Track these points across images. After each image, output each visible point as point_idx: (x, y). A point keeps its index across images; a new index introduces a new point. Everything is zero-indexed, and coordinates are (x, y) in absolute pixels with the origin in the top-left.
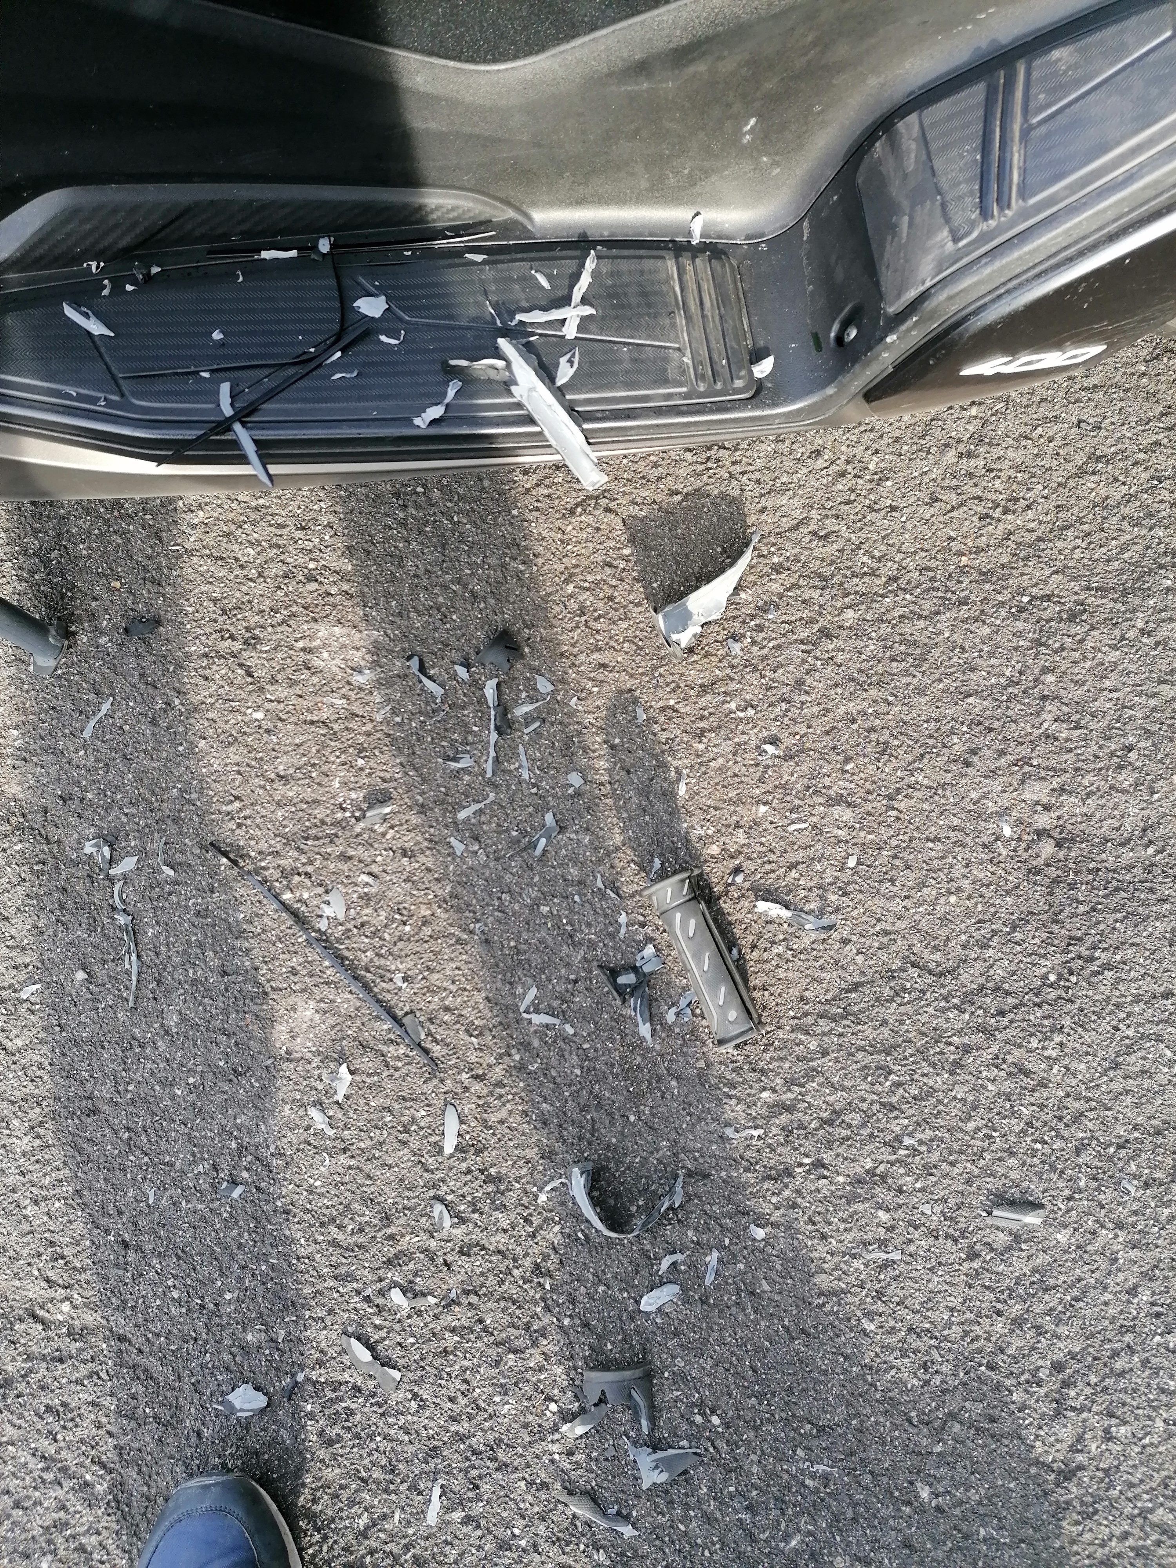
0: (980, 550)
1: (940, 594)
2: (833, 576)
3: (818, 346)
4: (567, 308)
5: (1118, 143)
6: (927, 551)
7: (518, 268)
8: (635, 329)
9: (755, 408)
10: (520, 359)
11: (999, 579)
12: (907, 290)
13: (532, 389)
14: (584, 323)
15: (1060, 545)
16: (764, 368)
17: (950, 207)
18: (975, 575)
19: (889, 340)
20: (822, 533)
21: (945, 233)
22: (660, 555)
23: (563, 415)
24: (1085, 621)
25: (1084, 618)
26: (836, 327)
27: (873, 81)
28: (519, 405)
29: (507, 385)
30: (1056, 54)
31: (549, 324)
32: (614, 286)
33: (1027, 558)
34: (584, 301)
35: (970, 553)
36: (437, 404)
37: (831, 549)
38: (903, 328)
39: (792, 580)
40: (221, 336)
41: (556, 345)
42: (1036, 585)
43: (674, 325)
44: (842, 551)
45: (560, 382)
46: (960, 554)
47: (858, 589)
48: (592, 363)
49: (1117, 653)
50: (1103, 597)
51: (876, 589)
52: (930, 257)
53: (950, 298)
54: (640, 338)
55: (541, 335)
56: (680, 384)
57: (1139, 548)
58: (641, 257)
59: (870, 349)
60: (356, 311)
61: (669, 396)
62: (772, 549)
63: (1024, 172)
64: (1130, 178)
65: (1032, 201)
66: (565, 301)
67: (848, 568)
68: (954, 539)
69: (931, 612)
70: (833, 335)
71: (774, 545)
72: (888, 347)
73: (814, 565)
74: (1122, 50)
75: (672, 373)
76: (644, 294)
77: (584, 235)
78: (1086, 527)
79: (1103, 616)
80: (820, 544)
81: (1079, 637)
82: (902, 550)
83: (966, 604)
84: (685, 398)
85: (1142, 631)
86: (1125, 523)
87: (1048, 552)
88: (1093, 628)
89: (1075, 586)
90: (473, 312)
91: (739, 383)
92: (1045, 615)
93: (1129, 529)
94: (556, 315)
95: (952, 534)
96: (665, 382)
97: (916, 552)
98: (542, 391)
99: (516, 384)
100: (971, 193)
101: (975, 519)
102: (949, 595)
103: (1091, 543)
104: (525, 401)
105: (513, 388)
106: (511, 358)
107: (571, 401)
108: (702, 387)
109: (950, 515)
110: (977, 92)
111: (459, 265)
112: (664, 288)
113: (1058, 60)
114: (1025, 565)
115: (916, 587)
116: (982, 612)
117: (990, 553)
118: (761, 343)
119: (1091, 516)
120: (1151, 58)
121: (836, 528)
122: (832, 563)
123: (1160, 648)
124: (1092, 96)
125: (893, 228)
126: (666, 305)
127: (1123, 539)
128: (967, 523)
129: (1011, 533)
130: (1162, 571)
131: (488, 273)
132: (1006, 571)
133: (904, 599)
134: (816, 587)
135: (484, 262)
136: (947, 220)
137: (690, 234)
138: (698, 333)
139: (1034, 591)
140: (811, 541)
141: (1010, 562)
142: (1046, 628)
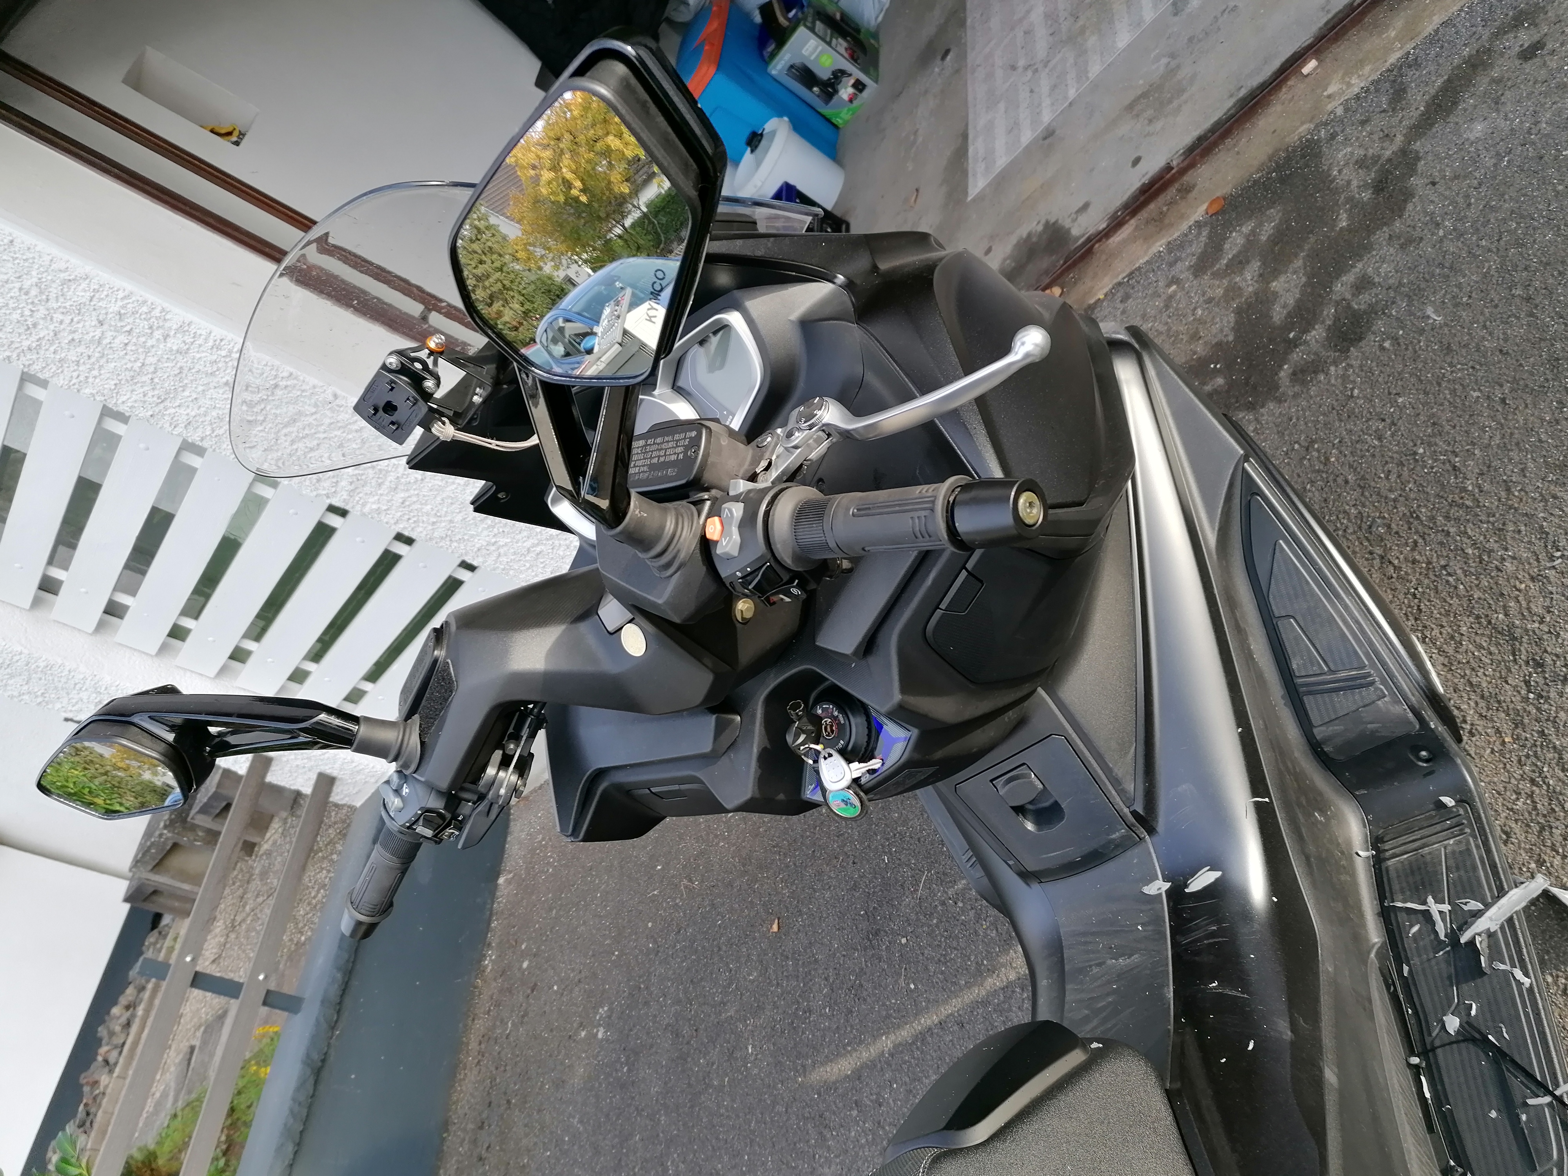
0: (1498, 731)
1: (1539, 749)
2: (1538, 823)
3: (1431, 773)
4: (1431, 911)
5: (1342, 630)
6: (1505, 764)
7: (1409, 944)
8: (1437, 873)
9: (1474, 801)
10: (1472, 927)
11: (1518, 715)
12: (1407, 718)
13: (1491, 919)
14: (1439, 901)
15: (1484, 685)
16: (1448, 801)
17: (1367, 702)
18: (1519, 731)
19: (1433, 727)
20: (1504, 837)
21: (1379, 702)
22: (1548, 953)
23: (1503, 901)
24: (1541, 657)
25: (1538, 658)
26: (1421, 764)
27: (1297, 754)
28: (1502, 927)
29: (1491, 935)
30: (1294, 666)
31: (1444, 920)
32: (1410, 890)
33: (1499, 702)
34: (1424, 903)
35: (1501, 737)
36: (1512, 974)
37: (1517, 828)
38: (1427, 718)
39: (1548, 851)
40: (1493, 1112)
41: (1456, 914)
42: (1519, 692)
43: (1430, 853)
44: (1516, 821)
45: (1482, 907)
46: (1503, 743)
47: (1546, 804)
48: (1464, 891)
49: (1561, 633)
50: (1520, 650)
51: (1544, 792)
52: (1392, 708)
53: (1413, 695)
54: (1442, 869)
55: (1451, 923)
56: (1468, 843)
57: (1478, 639)
58: (1389, 880)
59: (1437, 737)
60: (1458, 1032)
61: (1478, 847)
62: (1525, 869)
63: (1352, 669)
64: (1357, 622)
65: (1367, 663)
66: (1427, 915)
67: (1530, 813)
68: (1493, 749)
69: (1555, 752)
70: (1425, 765)
71: (1520, 869)
72: (1436, 727)
73: (1533, 838)
74: (1297, 638)
75: (1463, 847)
76: (1412, 873)
77: (1378, 914)
78: (1468, 672)
79: (1535, 647)
80: (1514, 836)
81: (1554, 658)
82: (1507, 780)
83: (1543, 731)
84: (1477, 838)
85: (1541, 623)
86: (1460, 650)
87: (1491, 690)
88: (1546, 651)
89: (1514, 669)
90: (1443, 965)
91: (1461, 812)
92: (1541, 681)
93: (1464, 647)
94: (1437, 917)
95: (1488, 751)
96: (1468, 850)
97: (1508, 772)
98: (1489, 914)
99: (1489, 929)
100: (1360, 693)
101: (1474, 739)
102: (1538, 743)
103: (1480, 667)
104: (1500, 922)
105: (1492, 930)
106: (1473, 933)
107: (1492, 899)
108: (1468, 830)
109: (1473, 755)
110: (1308, 701)
111: (1413, 979)
112: (1406, 863)
113: (1298, 664)
114: (1504, 702)
115: (1536, 765)
116: (1548, 720)
117: (1498, 725)
118: (1432, 806)
119: (1459, 671)
120: (1302, 625)
121: (1499, 828)
122: (1528, 826)
123: (1552, 610)
124: (1318, 646)
125: (1373, 732)
126: (1417, 860)
127: (1473, 649)
128: (1478, 743)
129: (1481, 715)
130: (1493, 621)
131: (1415, 961)
132: (1511, 712)
133: (1548, 772)
134: (1551, 833)
135: (1408, 965)
136: (1373, 702)
137: (1368, 858)
138: (1433, 839)
139: (1523, 692)
140: (1512, 843)
141: (1504, 711)
142: (1552, 679)
